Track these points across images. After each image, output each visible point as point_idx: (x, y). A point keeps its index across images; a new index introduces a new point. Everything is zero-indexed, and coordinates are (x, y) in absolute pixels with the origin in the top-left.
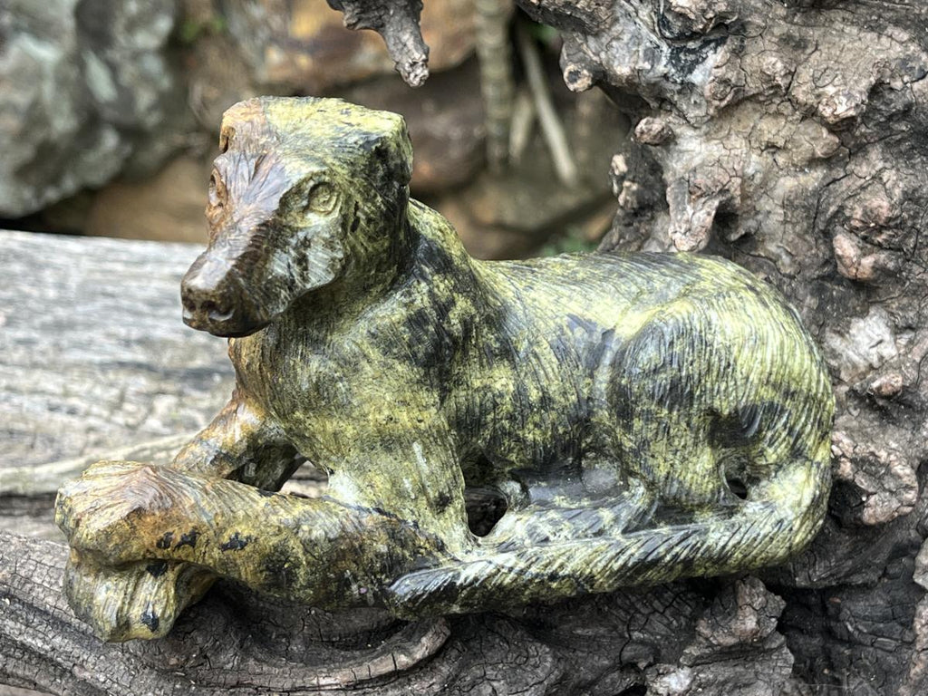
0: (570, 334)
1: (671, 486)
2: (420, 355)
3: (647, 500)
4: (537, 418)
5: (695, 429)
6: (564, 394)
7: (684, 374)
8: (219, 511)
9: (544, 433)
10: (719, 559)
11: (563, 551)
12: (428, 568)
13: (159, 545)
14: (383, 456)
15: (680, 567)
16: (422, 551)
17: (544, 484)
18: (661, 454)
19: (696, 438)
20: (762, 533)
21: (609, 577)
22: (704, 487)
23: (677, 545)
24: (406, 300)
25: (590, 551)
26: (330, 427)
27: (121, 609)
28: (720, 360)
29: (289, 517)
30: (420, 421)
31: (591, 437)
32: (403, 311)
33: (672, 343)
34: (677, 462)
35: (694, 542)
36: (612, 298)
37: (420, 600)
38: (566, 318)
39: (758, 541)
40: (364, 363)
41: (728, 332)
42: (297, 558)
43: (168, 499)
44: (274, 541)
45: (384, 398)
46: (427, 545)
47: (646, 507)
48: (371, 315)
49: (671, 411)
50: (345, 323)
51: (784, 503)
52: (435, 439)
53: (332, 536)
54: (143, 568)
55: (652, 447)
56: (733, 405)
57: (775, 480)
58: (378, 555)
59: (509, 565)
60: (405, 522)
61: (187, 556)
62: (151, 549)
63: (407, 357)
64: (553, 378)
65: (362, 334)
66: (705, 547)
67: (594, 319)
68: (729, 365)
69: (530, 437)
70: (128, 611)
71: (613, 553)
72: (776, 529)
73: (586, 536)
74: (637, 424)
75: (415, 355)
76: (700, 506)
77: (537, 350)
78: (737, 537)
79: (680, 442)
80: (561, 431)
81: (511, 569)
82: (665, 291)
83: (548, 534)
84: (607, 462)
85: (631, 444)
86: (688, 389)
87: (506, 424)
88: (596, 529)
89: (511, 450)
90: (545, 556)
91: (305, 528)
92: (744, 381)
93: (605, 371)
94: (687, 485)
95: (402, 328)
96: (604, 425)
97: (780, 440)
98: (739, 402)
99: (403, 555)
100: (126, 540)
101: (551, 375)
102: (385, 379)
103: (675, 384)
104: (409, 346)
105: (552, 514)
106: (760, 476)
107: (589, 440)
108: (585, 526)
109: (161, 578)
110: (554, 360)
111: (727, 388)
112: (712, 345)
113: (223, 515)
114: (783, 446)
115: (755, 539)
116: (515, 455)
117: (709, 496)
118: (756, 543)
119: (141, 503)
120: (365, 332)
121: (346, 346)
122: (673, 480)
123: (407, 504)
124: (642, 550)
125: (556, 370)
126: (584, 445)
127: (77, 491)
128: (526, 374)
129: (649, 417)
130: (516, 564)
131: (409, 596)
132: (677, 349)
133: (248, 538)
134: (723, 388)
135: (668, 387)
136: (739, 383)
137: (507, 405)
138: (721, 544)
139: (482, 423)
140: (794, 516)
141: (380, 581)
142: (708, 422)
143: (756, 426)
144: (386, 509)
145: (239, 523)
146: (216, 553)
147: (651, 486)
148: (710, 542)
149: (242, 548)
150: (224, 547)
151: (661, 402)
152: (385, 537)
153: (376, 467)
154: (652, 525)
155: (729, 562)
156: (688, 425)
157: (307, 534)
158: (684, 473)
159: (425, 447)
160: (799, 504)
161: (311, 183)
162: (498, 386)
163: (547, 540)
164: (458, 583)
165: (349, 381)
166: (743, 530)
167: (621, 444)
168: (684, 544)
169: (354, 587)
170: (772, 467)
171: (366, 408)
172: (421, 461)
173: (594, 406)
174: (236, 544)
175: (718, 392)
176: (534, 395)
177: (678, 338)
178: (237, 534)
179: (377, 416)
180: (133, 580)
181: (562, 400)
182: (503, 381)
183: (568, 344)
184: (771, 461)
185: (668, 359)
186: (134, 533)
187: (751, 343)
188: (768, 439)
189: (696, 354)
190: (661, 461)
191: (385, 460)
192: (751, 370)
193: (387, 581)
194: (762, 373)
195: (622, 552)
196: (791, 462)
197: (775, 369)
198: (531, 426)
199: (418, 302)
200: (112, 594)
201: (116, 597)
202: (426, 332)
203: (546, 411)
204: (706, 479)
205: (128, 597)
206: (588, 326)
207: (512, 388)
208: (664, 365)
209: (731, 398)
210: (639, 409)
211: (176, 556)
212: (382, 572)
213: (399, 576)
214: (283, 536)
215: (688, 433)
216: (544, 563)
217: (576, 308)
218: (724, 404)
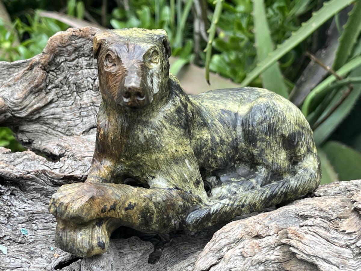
0: (223, 116)
1: (274, 165)
2: (182, 124)
3: (267, 173)
4: (220, 148)
5: (278, 143)
6: (227, 138)
7: (272, 122)
8: (122, 194)
9: (224, 154)
10: (295, 191)
11: (244, 195)
12: (198, 209)
13: (102, 211)
14: (175, 166)
15: (283, 196)
16: (195, 203)
17: (225, 175)
18: (269, 154)
19: (279, 146)
20: (307, 179)
21: (261, 203)
22: (285, 165)
23: (281, 187)
24: (174, 103)
25: (253, 194)
26: (154, 157)
27: (89, 242)
28: (281, 116)
29: (147, 194)
30: (186, 151)
31: (238, 154)
32: (174, 107)
33: (265, 111)
34: (275, 156)
35: (287, 185)
36: (233, 102)
37: (198, 222)
38: (220, 111)
39: (306, 182)
40: (164, 129)
41: (281, 106)
42: (153, 210)
43: (102, 192)
44: (143, 204)
45: (173, 142)
46: (196, 200)
47: (267, 175)
48: (163, 110)
49: (270, 137)
50: (155, 114)
51: (310, 168)
52: (192, 157)
53: (164, 200)
54: (94, 223)
55: (266, 152)
56: (289, 132)
57: (304, 161)
58: (180, 206)
59: (227, 203)
60: (187, 192)
61: (113, 215)
62: (99, 213)
63: (178, 125)
64: (223, 132)
65: (161, 118)
66: (290, 187)
67: (230, 110)
68: (284, 118)
69: (219, 156)
70: (92, 243)
71: (261, 193)
72: (311, 177)
73: (249, 190)
74: (259, 144)
75: (181, 124)
76: (285, 172)
77: (214, 122)
78: (300, 182)
79: (274, 148)
80: (229, 152)
81: (228, 205)
82: (249, 98)
83: (236, 191)
84: (243, 164)
85: (257, 152)
86: (274, 128)
87: (210, 152)
88: (251, 187)
89: (212, 163)
90: (239, 198)
91: (154, 197)
92: (290, 124)
93: (239, 128)
94: (279, 164)
95: (175, 114)
96: (243, 148)
97: (304, 145)
98: (290, 131)
99: (188, 205)
100: (89, 210)
101: (222, 131)
102: (172, 135)
103: (270, 126)
104: (178, 121)
105: (234, 184)
106: (298, 161)
107: (237, 156)
108: (247, 186)
109: (101, 227)
110: (221, 125)
111: (285, 126)
112: (277, 111)
113: (124, 196)
114: (305, 147)
115: (305, 182)
116: (214, 164)
117: (287, 168)
118: (306, 183)
119: (92, 194)
120: (162, 116)
121: (157, 123)
122: (274, 164)
123: (187, 184)
124: (270, 191)
125: (223, 129)
126: (236, 157)
127: (61, 196)
128: (213, 132)
129: (263, 140)
130: (229, 202)
131: (195, 221)
132: (267, 113)
133: (135, 204)
134: (284, 127)
135: (267, 128)
136: (288, 125)
137: (210, 144)
138: (295, 185)
139: (201, 153)
140: (315, 172)
141: (181, 217)
142: (282, 140)
143: (297, 140)
144: (180, 187)
145: (130, 198)
146: (123, 212)
147: (267, 167)
148: (291, 185)
149: (133, 209)
150: (126, 209)
151: (266, 134)
152: (180, 198)
153: (173, 171)
154: (270, 182)
155: (298, 192)
156: (276, 142)
157: (155, 200)
158: (278, 160)
159: (189, 161)
160: (315, 168)
161: (152, 51)
162: (205, 137)
163: (236, 193)
164: (211, 213)
165: (160, 137)
166: (300, 179)
167: (253, 153)
168: (283, 187)
169: (173, 221)
170: (302, 156)
171: (167, 147)
172: (189, 167)
173: (238, 141)
174: (131, 207)
175: (283, 128)
176: (218, 139)
177: (266, 109)
178: (130, 203)
179: (172, 150)
180: (91, 229)
181: (227, 140)
182: (206, 135)
183: (224, 120)
184: (302, 153)
185: (265, 117)
186: (91, 207)
187: (288, 110)
188: (300, 145)
189: (274, 115)
190: (269, 156)
191: (176, 168)
192: (291, 120)
193: (184, 216)
194: (294, 120)
195: (264, 193)
196: (308, 154)
197: (297, 119)
198: (218, 152)
199: (177, 104)
200: (84, 237)
201: (86, 237)
202: (182, 115)
203: (223, 145)
204: (285, 162)
205: (91, 236)
206: (229, 113)
207: (210, 137)
208: (264, 120)
209: (288, 130)
210: (258, 138)
211: (108, 215)
212: (182, 213)
213: (189, 213)
214: (146, 202)
215: (276, 144)
216: (239, 200)
217: (222, 107)
218: (286, 132)
